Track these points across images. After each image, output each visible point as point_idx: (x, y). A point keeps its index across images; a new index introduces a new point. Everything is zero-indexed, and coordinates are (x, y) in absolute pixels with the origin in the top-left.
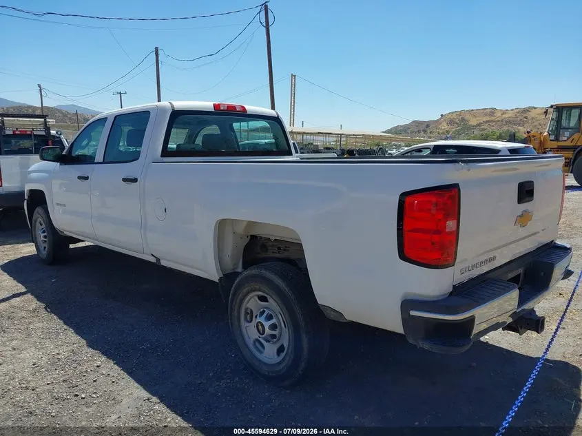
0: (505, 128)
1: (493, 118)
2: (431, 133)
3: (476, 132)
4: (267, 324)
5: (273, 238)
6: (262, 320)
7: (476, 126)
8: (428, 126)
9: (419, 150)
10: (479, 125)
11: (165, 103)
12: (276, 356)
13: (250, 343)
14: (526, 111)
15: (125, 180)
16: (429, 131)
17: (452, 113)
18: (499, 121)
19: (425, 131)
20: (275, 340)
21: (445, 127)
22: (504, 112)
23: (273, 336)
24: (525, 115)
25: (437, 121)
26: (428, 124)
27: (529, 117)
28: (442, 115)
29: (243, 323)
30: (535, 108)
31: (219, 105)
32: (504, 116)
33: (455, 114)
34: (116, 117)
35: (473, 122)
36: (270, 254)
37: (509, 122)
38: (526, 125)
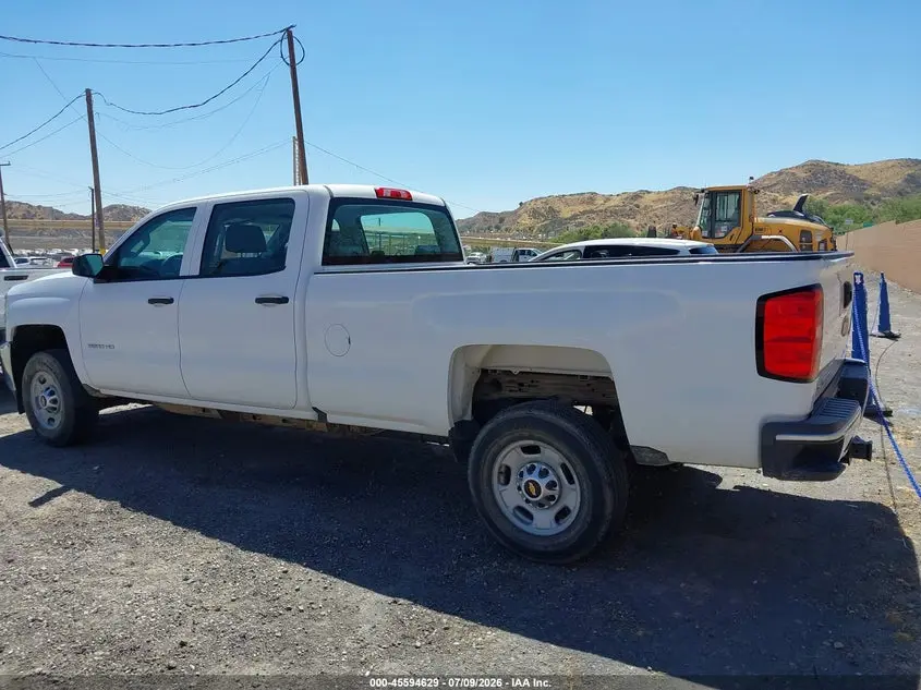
0: (610, 222)
1: (593, 207)
2: (506, 230)
3: (572, 228)
4: (543, 483)
5: (516, 371)
6: (534, 477)
7: (570, 219)
8: (502, 220)
9: (560, 254)
10: (574, 217)
11: (315, 186)
12: (554, 525)
13: (509, 512)
14: (637, 196)
15: (259, 301)
16: (503, 228)
17: (536, 200)
18: (601, 211)
19: (498, 228)
20: (552, 503)
21: (526, 221)
22: (608, 199)
23: (552, 498)
24: (636, 203)
25: (516, 212)
26: (502, 218)
27: (642, 206)
28: (521, 204)
29: (496, 487)
30: (649, 192)
31: (382, 190)
32: (608, 204)
33: (539, 202)
34: (215, 206)
35: (566, 213)
36: (506, 393)
37: (614, 213)
38: (638, 217)
